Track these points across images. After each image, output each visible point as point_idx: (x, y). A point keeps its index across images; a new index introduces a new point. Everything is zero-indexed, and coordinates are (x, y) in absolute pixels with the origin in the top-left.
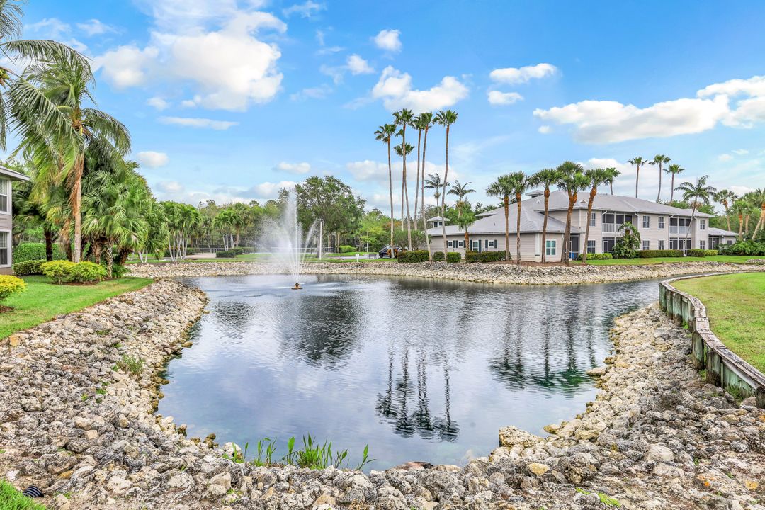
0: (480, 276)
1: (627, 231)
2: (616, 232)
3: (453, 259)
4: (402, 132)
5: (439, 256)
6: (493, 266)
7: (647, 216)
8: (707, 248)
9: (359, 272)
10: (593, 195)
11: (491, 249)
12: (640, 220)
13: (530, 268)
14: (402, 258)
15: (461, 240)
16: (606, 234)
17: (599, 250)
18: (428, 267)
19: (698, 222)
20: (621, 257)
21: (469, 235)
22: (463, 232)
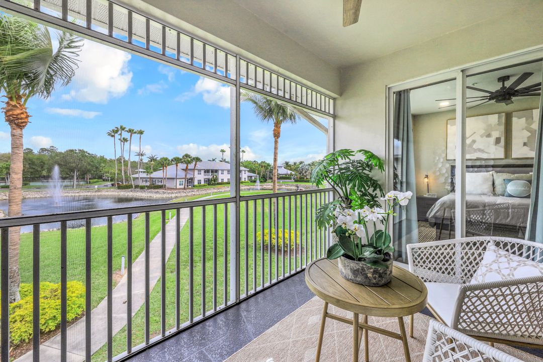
0: (149, 195)
1: (213, 176)
2: (210, 176)
3: (142, 188)
4: (121, 134)
5: (137, 187)
6: (156, 190)
7: (223, 170)
8: (247, 180)
9: (96, 194)
10: (195, 165)
11: (160, 184)
12: (220, 172)
13: (169, 191)
14: (120, 187)
15: (148, 180)
16: (206, 177)
17: (203, 183)
18: (131, 191)
19: (243, 172)
20: (211, 185)
21: (151, 178)
22: (149, 176)
